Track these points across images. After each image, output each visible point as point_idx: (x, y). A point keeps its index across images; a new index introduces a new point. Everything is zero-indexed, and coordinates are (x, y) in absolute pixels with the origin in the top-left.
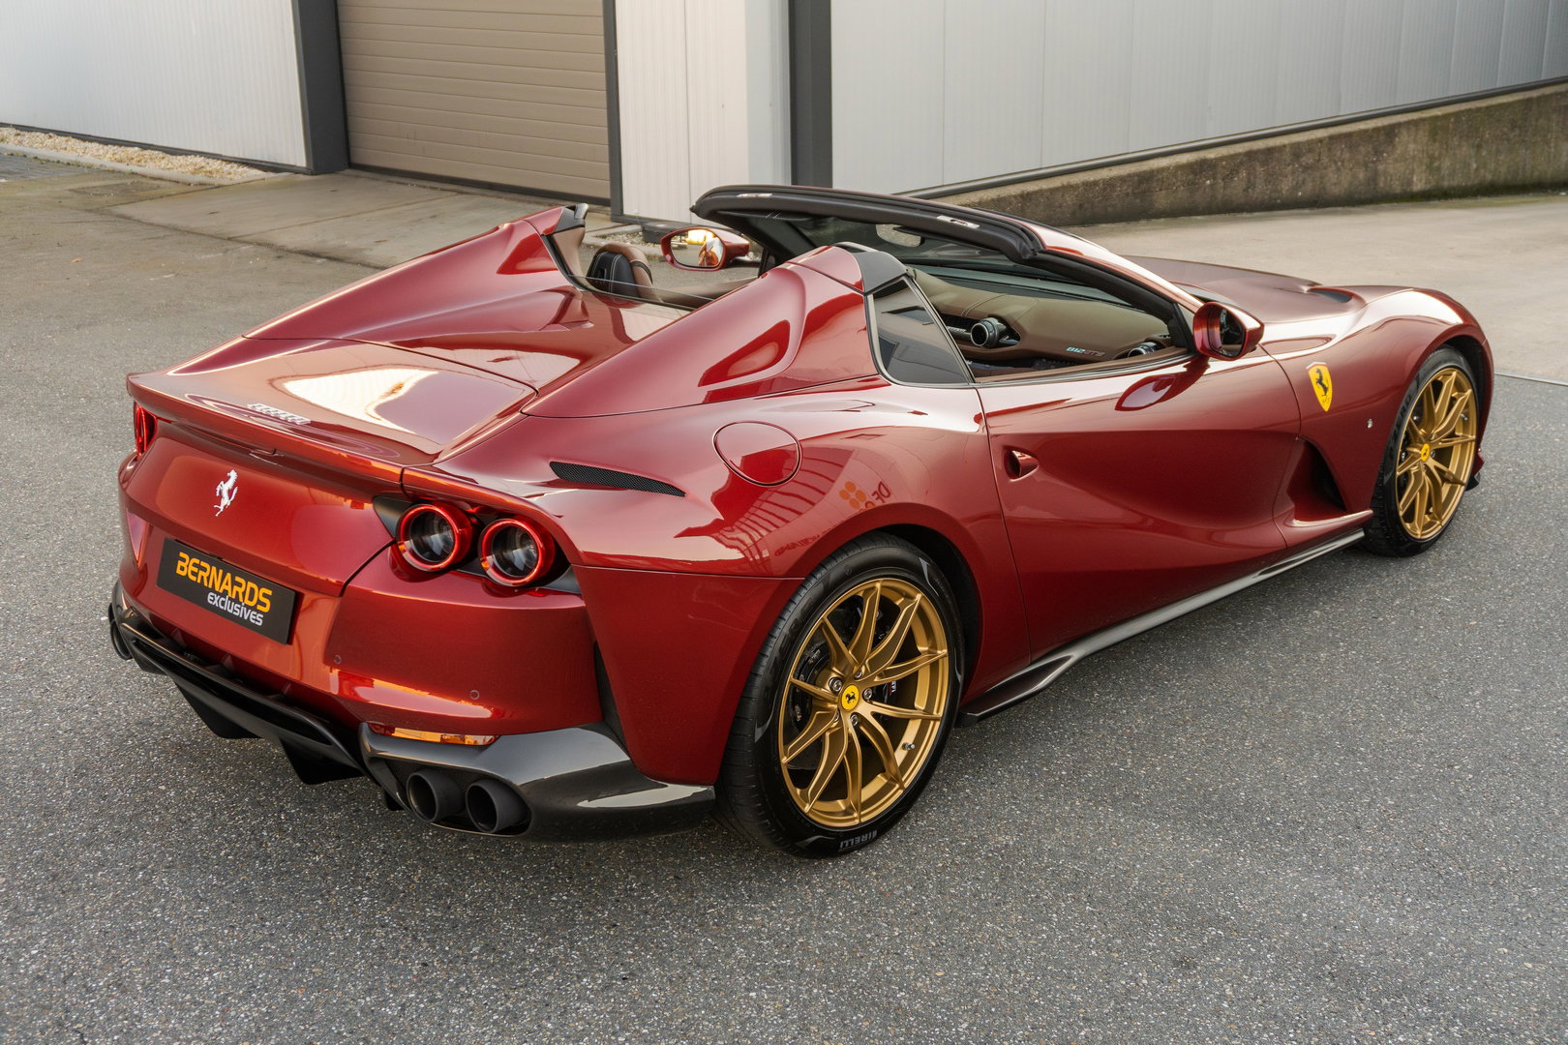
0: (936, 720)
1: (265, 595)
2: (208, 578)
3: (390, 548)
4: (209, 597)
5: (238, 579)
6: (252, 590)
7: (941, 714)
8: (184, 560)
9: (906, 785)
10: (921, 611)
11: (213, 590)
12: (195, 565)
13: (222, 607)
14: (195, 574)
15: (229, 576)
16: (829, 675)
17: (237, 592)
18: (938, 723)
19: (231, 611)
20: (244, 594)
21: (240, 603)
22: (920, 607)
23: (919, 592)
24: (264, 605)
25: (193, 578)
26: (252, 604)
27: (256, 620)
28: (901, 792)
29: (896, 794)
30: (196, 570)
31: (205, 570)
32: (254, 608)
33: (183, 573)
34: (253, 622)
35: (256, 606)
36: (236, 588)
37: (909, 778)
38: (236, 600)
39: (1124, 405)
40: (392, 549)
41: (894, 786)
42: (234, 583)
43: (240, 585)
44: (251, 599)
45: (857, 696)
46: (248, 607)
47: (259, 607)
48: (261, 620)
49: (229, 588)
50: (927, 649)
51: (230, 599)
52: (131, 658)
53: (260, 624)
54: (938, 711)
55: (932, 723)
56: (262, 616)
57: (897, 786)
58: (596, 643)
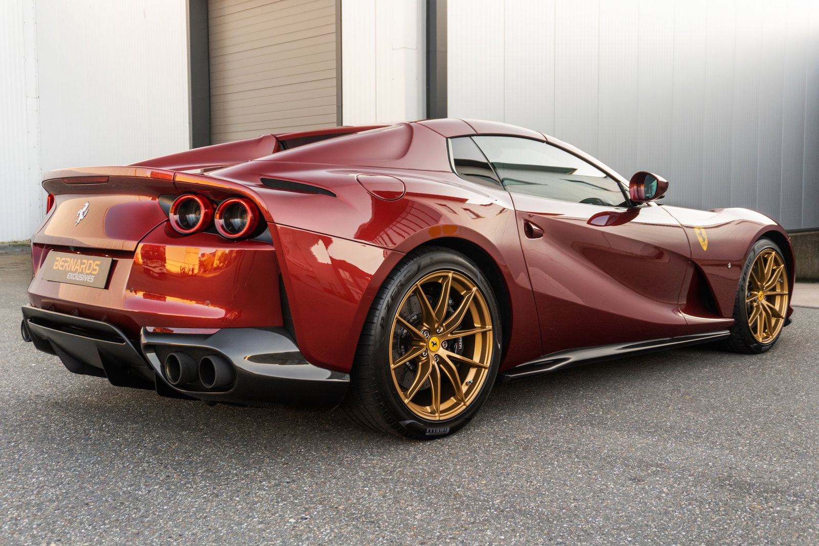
0: (486, 368)
1: (97, 265)
2: (69, 266)
3: (165, 223)
4: (68, 276)
5: (84, 261)
6: (90, 264)
7: (488, 364)
8: (58, 261)
9: (468, 404)
10: (475, 299)
11: (71, 271)
12: (63, 261)
13: (73, 279)
14: (62, 266)
15: (79, 260)
16: (422, 328)
17: (83, 268)
18: (487, 371)
19: (78, 279)
20: (86, 268)
21: (83, 273)
22: (475, 296)
23: (474, 286)
24: (95, 270)
25: (61, 268)
26: (89, 272)
27: (90, 280)
28: (465, 407)
29: (461, 408)
30: (63, 264)
31: (67, 262)
32: (90, 274)
33: (56, 268)
34: (88, 281)
35: (91, 272)
36: (82, 266)
37: (469, 400)
38: (82, 273)
39: (591, 222)
40: (167, 224)
41: (461, 404)
42: (82, 263)
43: (84, 264)
44: (89, 269)
45: (438, 344)
46: (87, 274)
47: (93, 272)
48: (93, 279)
49: (78, 268)
50: (480, 326)
51: (79, 273)
52: (30, 341)
53: (92, 281)
54: (487, 363)
55: (483, 369)
56: (93, 276)
57: (463, 403)
58: (281, 273)
